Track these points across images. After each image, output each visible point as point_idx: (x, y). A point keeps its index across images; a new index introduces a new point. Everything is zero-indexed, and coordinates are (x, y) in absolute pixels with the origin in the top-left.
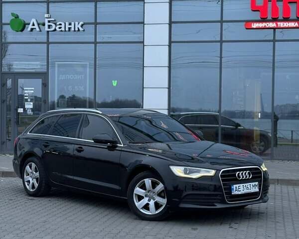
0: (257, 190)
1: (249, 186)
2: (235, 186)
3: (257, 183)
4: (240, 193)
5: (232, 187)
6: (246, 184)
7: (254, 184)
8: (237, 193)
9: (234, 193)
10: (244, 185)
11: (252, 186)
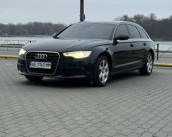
0: (50, 67)
1: (43, 64)
2: (32, 62)
3: (50, 63)
4: (35, 67)
5: (30, 63)
6: (41, 63)
7: (47, 63)
8: (33, 67)
9: (31, 66)
10: (40, 63)
11: (45, 64)
